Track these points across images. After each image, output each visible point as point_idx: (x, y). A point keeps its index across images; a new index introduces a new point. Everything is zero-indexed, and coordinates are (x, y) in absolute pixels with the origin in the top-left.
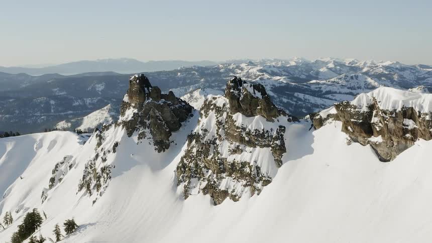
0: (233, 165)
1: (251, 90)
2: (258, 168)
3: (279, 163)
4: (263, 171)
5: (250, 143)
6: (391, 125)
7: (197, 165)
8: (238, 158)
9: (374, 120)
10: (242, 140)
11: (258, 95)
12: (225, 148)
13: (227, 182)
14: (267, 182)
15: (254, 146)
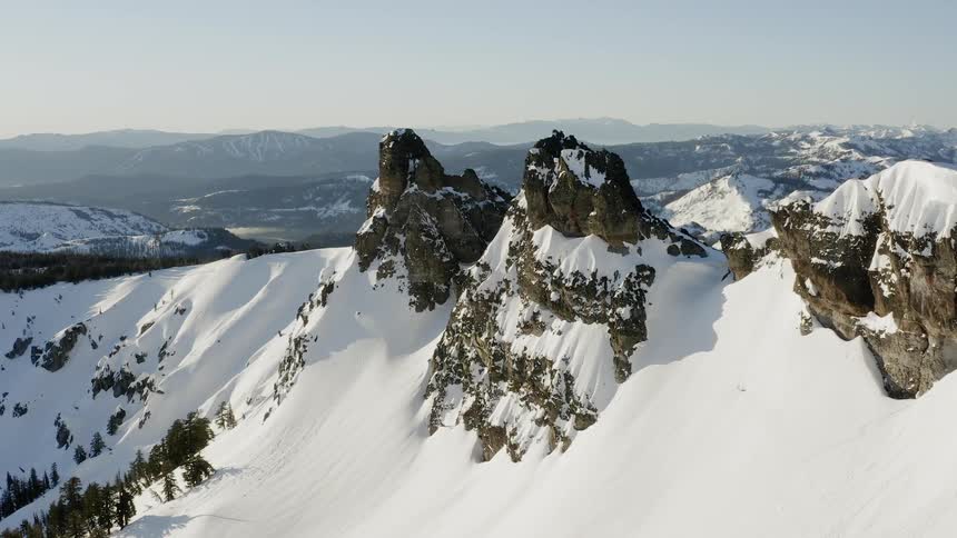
0: (522, 361)
1: (577, 166)
2: (568, 378)
3: (623, 370)
4: (580, 388)
5: (563, 310)
7: (462, 352)
8: (532, 346)
9: (879, 262)
10: (543, 298)
11: (598, 179)
12: (513, 312)
13: (508, 407)
14: (586, 421)
15: (570, 316)
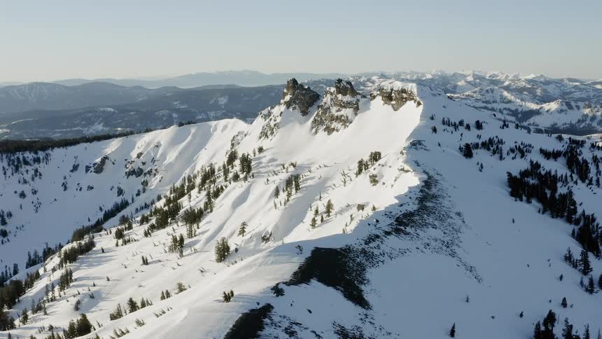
0: (337, 117)
1: (345, 84)
2: (347, 117)
3: (356, 114)
4: (349, 118)
5: (345, 107)
6: (397, 96)
7: (321, 119)
8: (339, 114)
9: (393, 95)
10: (341, 106)
11: (349, 86)
12: (334, 110)
13: (334, 125)
14: (351, 122)
15: (346, 108)
